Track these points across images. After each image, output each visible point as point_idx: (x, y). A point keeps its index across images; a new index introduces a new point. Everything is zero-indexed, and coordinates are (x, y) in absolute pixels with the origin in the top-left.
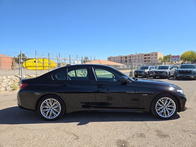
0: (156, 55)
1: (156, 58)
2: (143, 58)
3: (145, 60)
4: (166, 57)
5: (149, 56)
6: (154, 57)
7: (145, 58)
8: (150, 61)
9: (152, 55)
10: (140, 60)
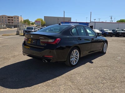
0: (18, 18)
1: (18, 21)
2: (7, 20)
3: (9, 21)
4: (25, 21)
5: (12, 19)
6: (16, 19)
7: (9, 20)
8: (13, 23)
9: (15, 18)
10: (4, 21)
